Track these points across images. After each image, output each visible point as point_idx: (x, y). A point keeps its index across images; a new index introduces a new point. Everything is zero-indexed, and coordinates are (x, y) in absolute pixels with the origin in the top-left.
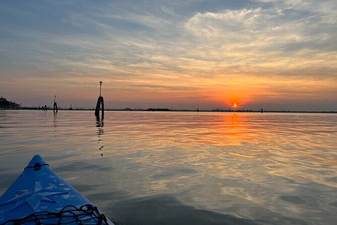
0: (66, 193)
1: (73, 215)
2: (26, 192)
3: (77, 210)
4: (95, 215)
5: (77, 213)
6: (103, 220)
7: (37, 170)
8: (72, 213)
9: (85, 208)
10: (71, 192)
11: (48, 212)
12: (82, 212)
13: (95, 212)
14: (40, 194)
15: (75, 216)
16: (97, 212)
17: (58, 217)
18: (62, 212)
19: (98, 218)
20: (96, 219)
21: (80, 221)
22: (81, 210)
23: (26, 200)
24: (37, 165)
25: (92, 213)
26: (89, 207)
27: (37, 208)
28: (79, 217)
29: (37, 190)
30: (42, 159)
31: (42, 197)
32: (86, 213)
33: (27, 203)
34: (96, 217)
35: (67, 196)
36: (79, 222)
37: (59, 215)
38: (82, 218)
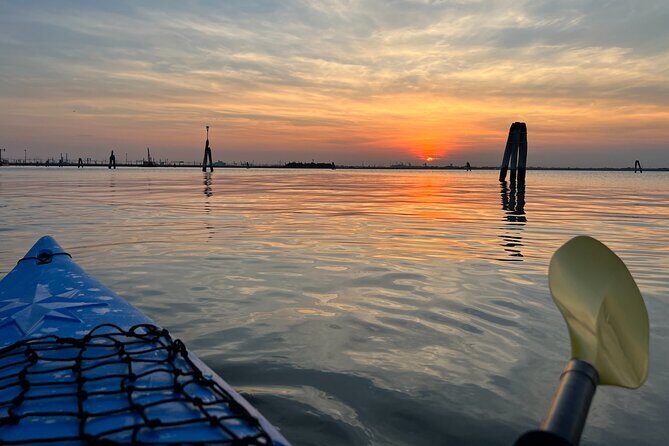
0: (104, 305)
1: (113, 343)
2: (17, 303)
3: (124, 333)
4: (162, 344)
5: (123, 339)
6: (179, 354)
7: (43, 262)
8: (114, 340)
9: (140, 331)
10: (115, 303)
11: (56, 337)
12: (134, 339)
13: (163, 339)
14: (44, 305)
15: (118, 344)
16: (168, 338)
17: (79, 347)
18: (88, 337)
19: (168, 348)
20: (165, 351)
21: (128, 354)
22: (131, 333)
23: (13, 317)
24: (44, 254)
25: (156, 340)
26: (151, 329)
27: (35, 331)
28: (126, 347)
29: (38, 298)
30: (57, 245)
31: (48, 310)
32: (143, 340)
33: (14, 322)
34: (164, 347)
35: (104, 311)
36: (125, 356)
37: (84, 343)
38: (131, 348)
